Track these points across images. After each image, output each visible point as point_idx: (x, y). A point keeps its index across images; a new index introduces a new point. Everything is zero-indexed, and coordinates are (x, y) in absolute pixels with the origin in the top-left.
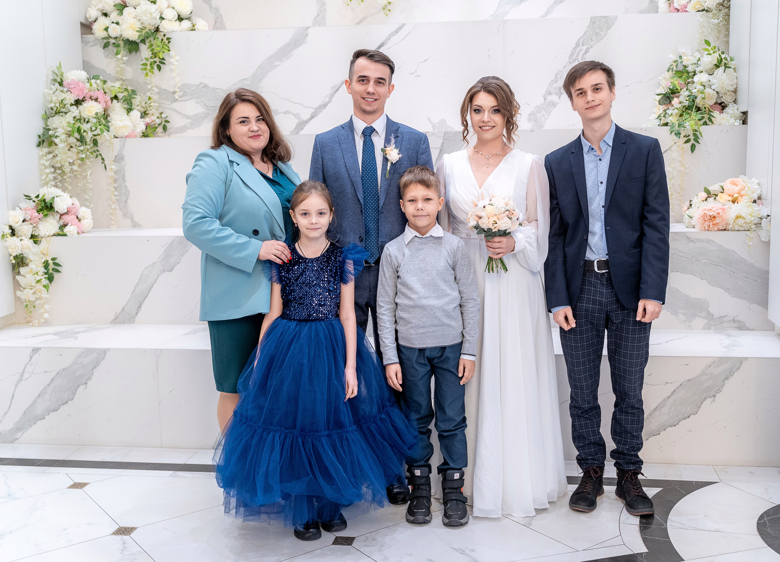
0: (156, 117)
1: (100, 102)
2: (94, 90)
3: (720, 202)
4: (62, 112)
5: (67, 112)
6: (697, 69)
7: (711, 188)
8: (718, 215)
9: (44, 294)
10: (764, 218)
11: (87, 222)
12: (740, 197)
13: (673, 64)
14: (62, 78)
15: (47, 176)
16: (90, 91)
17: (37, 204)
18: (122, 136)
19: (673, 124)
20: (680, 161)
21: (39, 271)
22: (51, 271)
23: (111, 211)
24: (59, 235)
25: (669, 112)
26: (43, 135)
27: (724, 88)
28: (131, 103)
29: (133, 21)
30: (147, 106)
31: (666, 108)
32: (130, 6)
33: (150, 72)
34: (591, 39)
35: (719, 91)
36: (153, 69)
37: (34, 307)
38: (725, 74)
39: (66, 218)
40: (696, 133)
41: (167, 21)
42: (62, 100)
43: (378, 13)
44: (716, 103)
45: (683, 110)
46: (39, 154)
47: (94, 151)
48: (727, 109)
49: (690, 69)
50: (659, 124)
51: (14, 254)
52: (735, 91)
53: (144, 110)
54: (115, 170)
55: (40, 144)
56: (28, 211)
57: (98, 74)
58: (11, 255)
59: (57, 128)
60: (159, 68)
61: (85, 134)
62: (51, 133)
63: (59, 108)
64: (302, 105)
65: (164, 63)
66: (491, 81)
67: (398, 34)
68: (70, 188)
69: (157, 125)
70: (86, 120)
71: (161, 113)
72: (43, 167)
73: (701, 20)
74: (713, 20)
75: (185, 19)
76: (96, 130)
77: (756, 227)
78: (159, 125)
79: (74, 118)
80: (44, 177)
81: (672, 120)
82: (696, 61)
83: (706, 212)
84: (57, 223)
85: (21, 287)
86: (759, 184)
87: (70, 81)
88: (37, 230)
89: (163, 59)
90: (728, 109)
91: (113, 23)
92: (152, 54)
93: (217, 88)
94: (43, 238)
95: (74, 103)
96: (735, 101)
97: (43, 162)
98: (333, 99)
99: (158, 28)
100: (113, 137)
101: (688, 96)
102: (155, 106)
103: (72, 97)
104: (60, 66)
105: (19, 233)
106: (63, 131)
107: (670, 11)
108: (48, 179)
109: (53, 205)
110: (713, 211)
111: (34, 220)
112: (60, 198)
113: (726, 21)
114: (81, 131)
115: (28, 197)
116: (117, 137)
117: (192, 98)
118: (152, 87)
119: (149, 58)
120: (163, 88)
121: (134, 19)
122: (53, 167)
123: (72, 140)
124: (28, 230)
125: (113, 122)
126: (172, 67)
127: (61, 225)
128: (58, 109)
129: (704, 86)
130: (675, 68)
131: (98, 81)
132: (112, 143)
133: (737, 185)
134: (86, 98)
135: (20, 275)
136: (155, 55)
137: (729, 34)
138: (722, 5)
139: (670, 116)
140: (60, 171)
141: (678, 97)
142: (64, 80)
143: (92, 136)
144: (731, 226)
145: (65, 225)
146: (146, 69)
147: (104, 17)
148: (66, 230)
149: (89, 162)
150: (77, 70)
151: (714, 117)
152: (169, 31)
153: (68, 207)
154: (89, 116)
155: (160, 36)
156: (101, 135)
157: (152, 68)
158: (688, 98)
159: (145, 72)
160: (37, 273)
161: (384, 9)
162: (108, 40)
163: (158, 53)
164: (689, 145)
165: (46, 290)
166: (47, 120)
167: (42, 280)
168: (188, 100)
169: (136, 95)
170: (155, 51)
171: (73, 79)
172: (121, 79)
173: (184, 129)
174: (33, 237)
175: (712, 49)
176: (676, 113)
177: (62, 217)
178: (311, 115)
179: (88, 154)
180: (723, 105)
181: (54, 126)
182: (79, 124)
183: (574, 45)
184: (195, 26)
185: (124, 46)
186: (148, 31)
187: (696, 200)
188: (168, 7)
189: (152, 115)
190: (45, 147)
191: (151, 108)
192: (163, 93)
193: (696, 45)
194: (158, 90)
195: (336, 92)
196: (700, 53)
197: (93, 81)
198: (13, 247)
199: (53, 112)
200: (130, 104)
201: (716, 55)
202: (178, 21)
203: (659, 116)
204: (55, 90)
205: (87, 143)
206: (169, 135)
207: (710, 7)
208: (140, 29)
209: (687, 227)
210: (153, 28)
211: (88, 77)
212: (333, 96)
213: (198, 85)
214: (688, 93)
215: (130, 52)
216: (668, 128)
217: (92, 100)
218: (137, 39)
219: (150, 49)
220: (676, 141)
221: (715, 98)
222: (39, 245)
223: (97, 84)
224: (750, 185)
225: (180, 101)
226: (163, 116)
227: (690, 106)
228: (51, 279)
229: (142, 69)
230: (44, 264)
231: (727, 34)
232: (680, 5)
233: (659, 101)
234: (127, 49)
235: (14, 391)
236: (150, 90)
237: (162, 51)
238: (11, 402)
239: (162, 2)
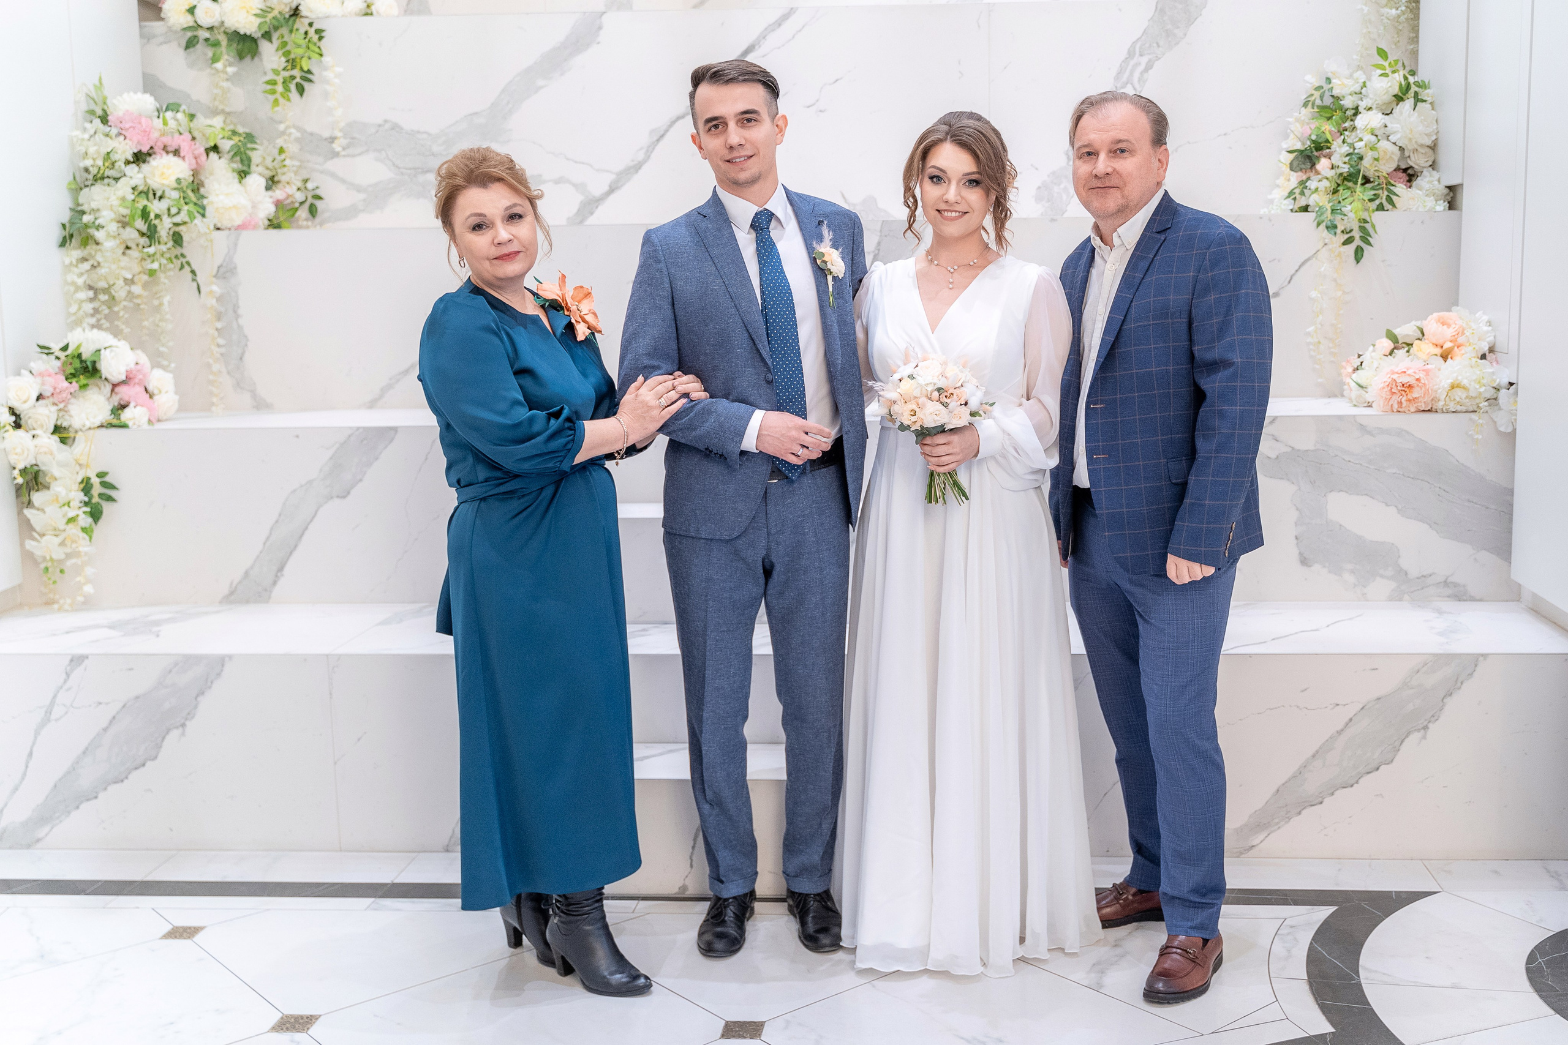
0: (295, 188)
1: (183, 158)
2: (172, 133)
3: (1418, 358)
4: (108, 177)
5: (118, 176)
6: (1360, 103)
7: (1397, 331)
8: (1417, 383)
9: (83, 545)
10: (1502, 388)
11: (167, 399)
12: (1456, 348)
13: (1315, 92)
14: (106, 108)
15: (80, 308)
16: (163, 135)
17: (64, 364)
18: (229, 226)
19: (1320, 208)
20: (1335, 280)
21: (73, 499)
22: (96, 499)
23: (211, 377)
24: (112, 426)
25: (1312, 184)
26: (72, 223)
27: (1414, 141)
28: (249, 160)
30: (277, 166)
31: (1304, 178)
33: (284, 97)
34: (1157, 44)
35: (1404, 146)
36: (290, 91)
37: (62, 571)
38: (1416, 114)
39: (124, 392)
40: (1366, 225)
42: (108, 153)
44: (1398, 169)
45: (1339, 182)
46: (64, 263)
47: (176, 257)
48: (1418, 182)
49: (1348, 102)
50: (1291, 207)
51: (21, 466)
52: (1434, 147)
53: (272, 173)
54: (217, 295)
55: (66, 242)
56: (47, 379)
57: (176, 101)
58: (14, 468)
59: (98, 210)
60: (301, 90)
61: (156, 222)
62: (86, 218)
63: (102, 168)
64: (591, 166)
65: (310, 81)
66: (966, 122)
67: (782, 27)
68: (127, 330)
69: (297, 205)
70: (158, 195)
71: (306, 181)
72: (72, 289)
73: (1366, 9)
74: (1389, 10)
76: (178, 213)
77: (1490, 405)
78: (302, 203)
79: (133, 189)
80: (74, 309)
81: (1317, 201)
82: (1357, 88)
83: (1395, 376)
84: (107, 403)
85: (35, 531)
86: (1489, 323)
87: (121, 114)
88: (67, 417)
89: (309, 72)
90: (1422, 180)
92: (288, 61)
93: (418, 132)
94: (80, 433)
95: (132, 160)
96: (1433, 166)
97: (72, 277)
98: (653, 155)
100: (212, 227)
101: (1347, 155)
102: (293, 166)
103: (128, 147)
104: (101, 83)
105: (29, 422)
106: (113, 216)
108: (81, 313)
109: (97, 365)
110: (1409, 375)
111: (60, 396)
112: (112, 351)
113: (1411, 11)
114: (149, 216)
115: (45, 350)
116: (218, 229)
117: (367, 151)
118: (287, 128)
119: (280, 69)
120: (310, 130)
122: (90, 288)
123: (131, 234)
124: (48, 417)
125: (212, 198)
127: (114, 406)
128: (101, 172)
129: (1377, 136)
130: (1318, 102)
131: (180, 116)
132: (211, 241)
133: (1449, 326)
134: (156, 149)
135: (33, 507)
136: (292, 63)
137: (1417, 37)
139: (1313, 193)
140: (106, 297)
141: (1329, 157)
142: (108, 113)
143: (171, 225)
144: (1441, 403)
145: (123, 407)
146: (273, 92)
148: (126, 415)
149: (165, 278)
150: (135, 93)
151: (1397, 195)
152: (320, 15)
153: (128, 369)
154: (163, 184)
155: (302, 24)
156: (188, 225)
157: (287, 89)
158: (1348, 158)
160: (69, 503)
162: (196, 33)
163: (298, 60)
164: (1351, 248)
165: (87, 538)
166: (78, 194)
167: (80, 518)
168: (360, 154)
169: (256, 143)
170: (292, 56)
171: (128, 111)
172: (223, 111)
173: (351, 212)
174: (57, 429)
175: (1390, 65)
176: (1326, 188)
177: (116, 390)
178: (610, 186)
179: (164, 261)
180: (1410, 171)
181: (94, 205)
182: (145, 202)
183: (1124, 54)
184: (373, 7)
185: (229, 48)
186: (279, 16)
187: (1373, 354)
189: (288, 183)
190: (75, 248)
191: (285, 170)
192: (309, 141)
193: (1355, 57)
194: (298, 135)
195: (658, 140)
196: (1364, 72)
197: (169, 114)
198: (18, 450)
199: (91, 177)
200: (246, 163)
201: (1398, 77)
203: (1291, 193)
204: (92, 132)
205: (161, 240)
206: (321, 224)
208: (262, 10)
209: (1355, 406)
211: (158, 106)
212: (654, 149)
213: (380, 126)
214: (1348, 148)
215: (241, 55)
216: (1310, 216)
217: (167, 152)
218: (256, 32)
219: (282, 51)
220: (1327, 241)
221: (1396, 160)
222: (70, 446)
223: (177, 120)
224: (1474, 326)
225: (344, 156)
226: (310, 185)
227: (1353, 173)
228: (96, 514)
229: (265, 92)
230: (82, 486)
231: (1413, 38)
233: (1291, 164)
234: (235, 51)
235: (34, 744)
236: (283, 133)
237: (307, 55)
238: (27, 767)
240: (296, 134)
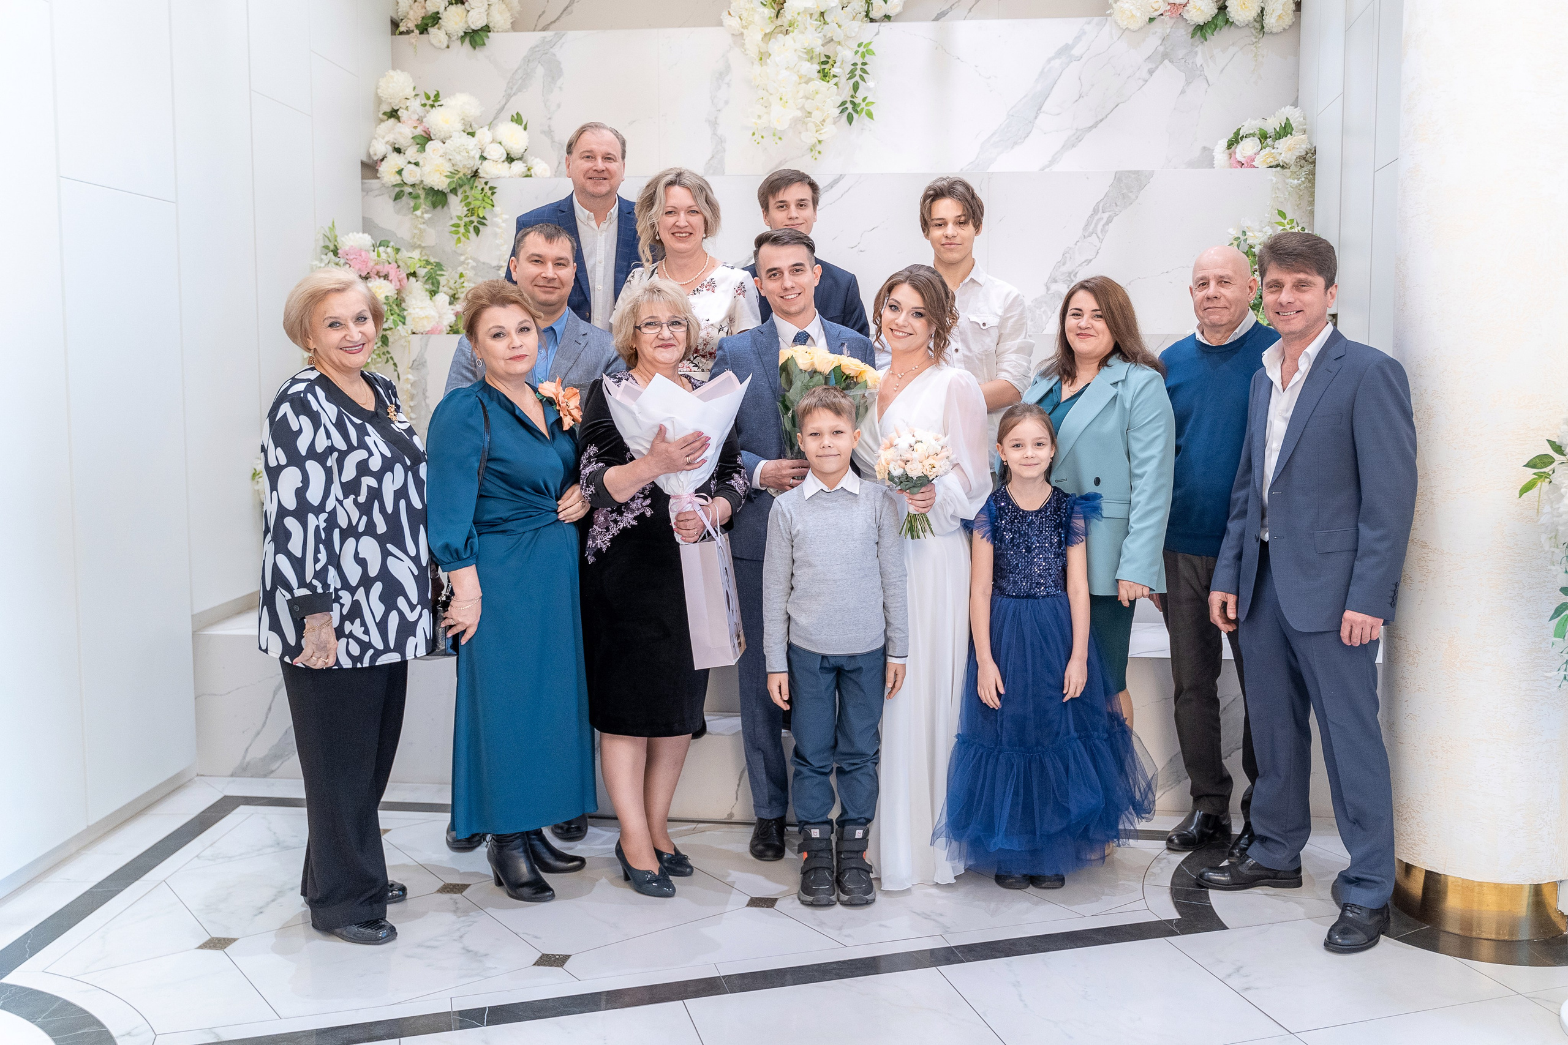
1: (391, 281)
2: (383, 262)
13: (1234, 242)
14: (336, 243)
16: (377, 264)
18: (422, 331)
28: (439, 283)
29: (441, 160)
30: (456, 287)
32: (436, 139)
33: (465, 236)
34: (1116, 204)
41: (491, 161)
43: (803, 156)
53: (453, 292)
54: (412, 382)
57: (387, 239)
60: (477, 231)
65: (484, 224)
67: (833, 189)
75: (517, 159)
87: (347, 248)
89: (484, 218)
91: (409, 163)
92: (468, 210)
99: (476, 171)
100: (410, 332)
104: (333, 226)
107: (1231, 166)
113: (1309, 181)
116: (414, 333)
118: (466, 259)
119: (463, 216)
120: (482, 261)
121: (441, 158)
125: (410, 310)
126: (497, 229)
131: (389, 250)
132: (409, 342)
134: (371, 273)
136: (472, 212)
137: (1314, 201)
138: (1304, 158)
142: (339, 248)
146: (457, 232)
147: (395, 154)
149: (376, 368)
150: (358, 233)
152: (493, 177)
155: (479, 183)
156: (393, 330)
157: (468, 231)
159: (456, 237)
161: (812, 150)
162: (402, 189)
163: (476, 209)
169: (444, 270)
170: (472, 206)
171: (353, 247)
172: (420, 246)
175: (1288, 223)
183: (1090, 211)
184: (532, 170)
185: (426, 198)
186: (463, 177)
188: (493, 141)
193: (1266, 215)
194: (474, 264)
197: (381, 249)
200: (435, 285)
202: (506, 163)
207: (1287, 162)
208: (451, 173)
210: (470, 172)
211: (374, 243)
215: (434, 206)
217: (380, 277)
218: (446, 188)
219: (463, 203)
223: (387, 253)
229: (452, 233)
231: (1312, 201)
232: (1245, 157)
234: (430, 202)
235: (272, 701)
236: (463, 263)
237: (482, 205)
238: (267, 718)
239: (484, 135)
240: (472, 263)
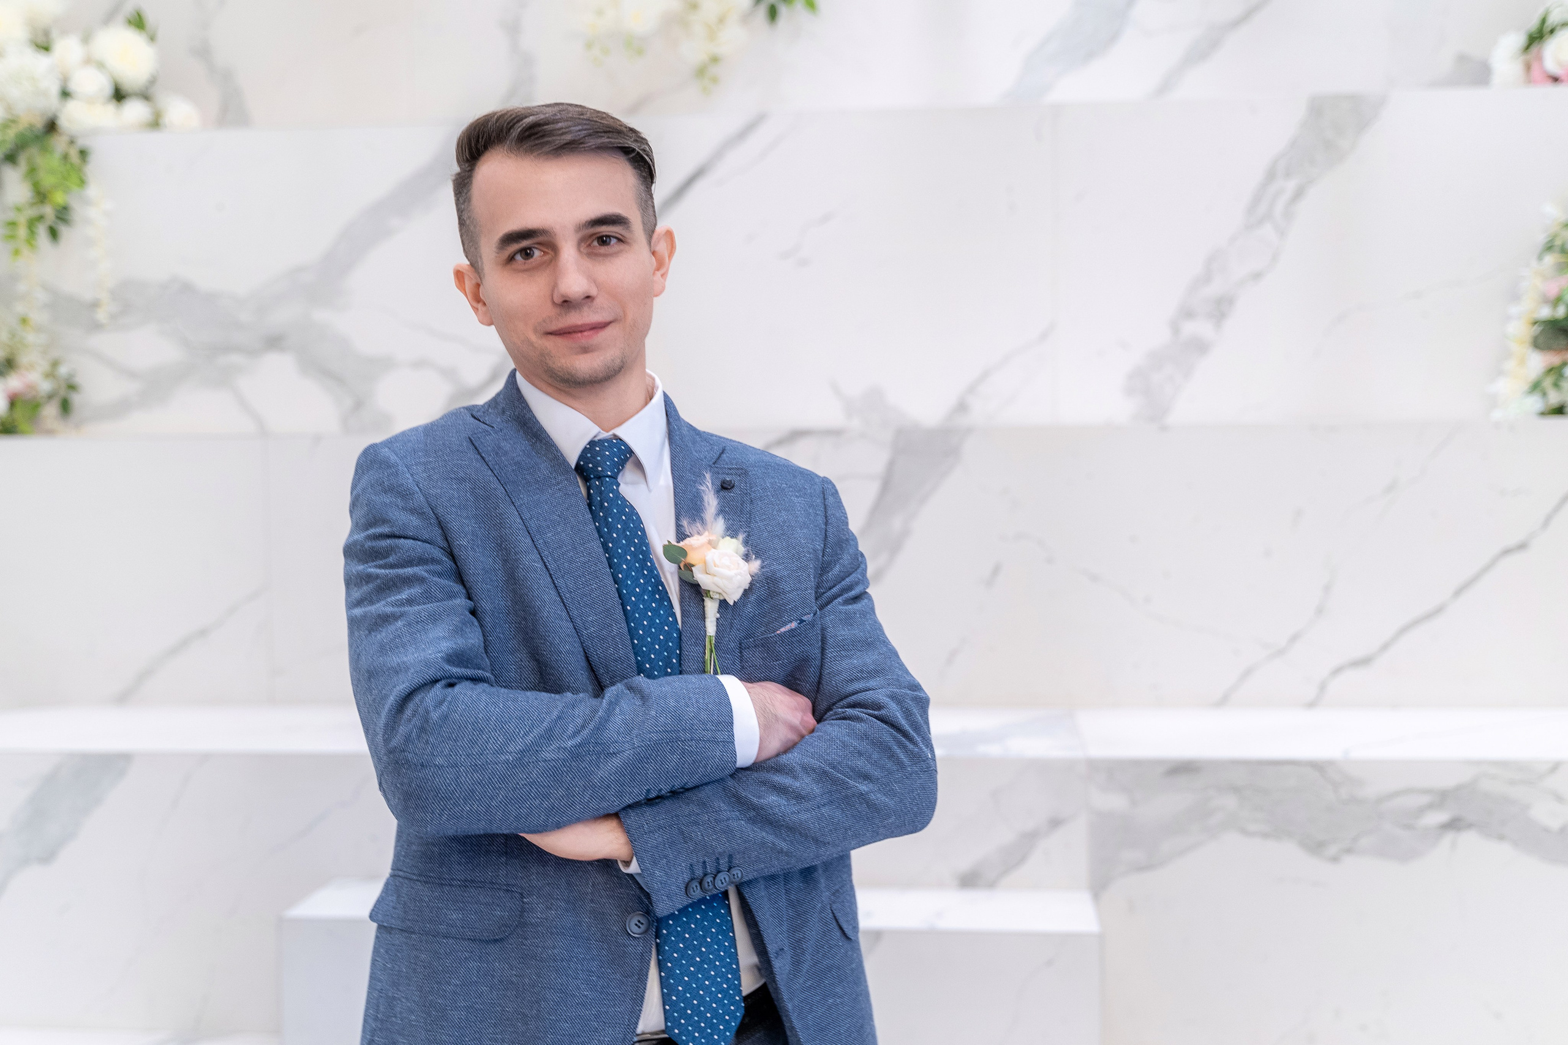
0: (41, 374)
33: (28, 245)
34: (1311, 160)
36: (37, 236)
41: (82, 100)
50: (1537, 408)
60: (54, 233)
65: (66, 221)
69: (43, 398)
71: (56, 364)
75: (134, 96)
78: (50, 396)
89: (65, 208)
92: (35, 194)
99: (53, 120)
102: (39, 343)
117: (147, 320)
118: (31, 288)
119: (24, 205)
120: (66, 291)
126: (93, 231)
136: (41, 196)
146: (14, 238)
155: (59, 144)
157: (34, 234)
159: (10, 245)
161: (699, 76)
163: (50, 193)
168: (135, 326)
170: (43, 187)
173: (120, 408)
183: (1260, 177)
184: (163, 117)
188: (87, 62)
189: (30, 368)
192: (63, 305)
194: (47, 299)
202: (113, 102)
203: (1536, 383)
206: (77, 427)
210: (40, 121)
213: (165, 286)
225: (112, 329)
226: (63, 370)
233: (1534, 338)
236: (26, 296)
237: (63, 184)
239: (68, 49)
240: (44, 297)
